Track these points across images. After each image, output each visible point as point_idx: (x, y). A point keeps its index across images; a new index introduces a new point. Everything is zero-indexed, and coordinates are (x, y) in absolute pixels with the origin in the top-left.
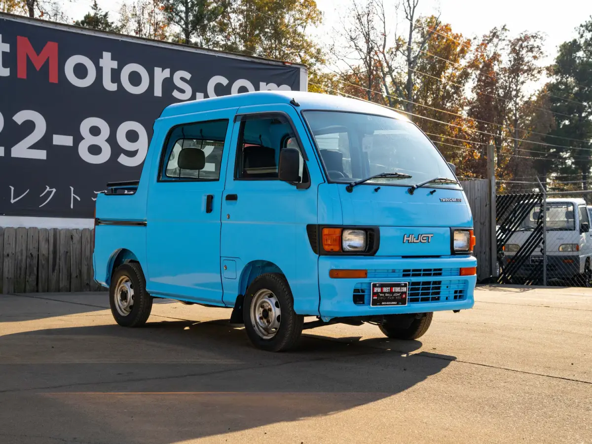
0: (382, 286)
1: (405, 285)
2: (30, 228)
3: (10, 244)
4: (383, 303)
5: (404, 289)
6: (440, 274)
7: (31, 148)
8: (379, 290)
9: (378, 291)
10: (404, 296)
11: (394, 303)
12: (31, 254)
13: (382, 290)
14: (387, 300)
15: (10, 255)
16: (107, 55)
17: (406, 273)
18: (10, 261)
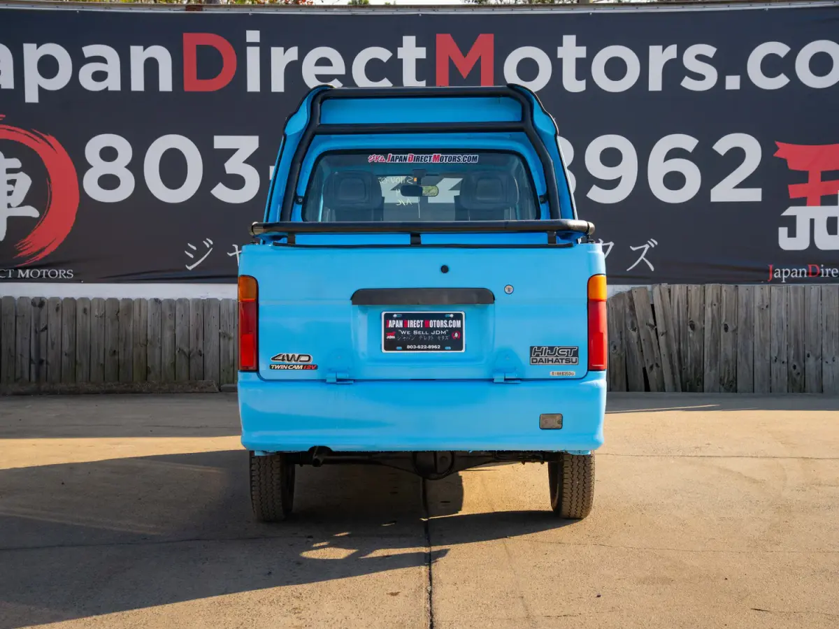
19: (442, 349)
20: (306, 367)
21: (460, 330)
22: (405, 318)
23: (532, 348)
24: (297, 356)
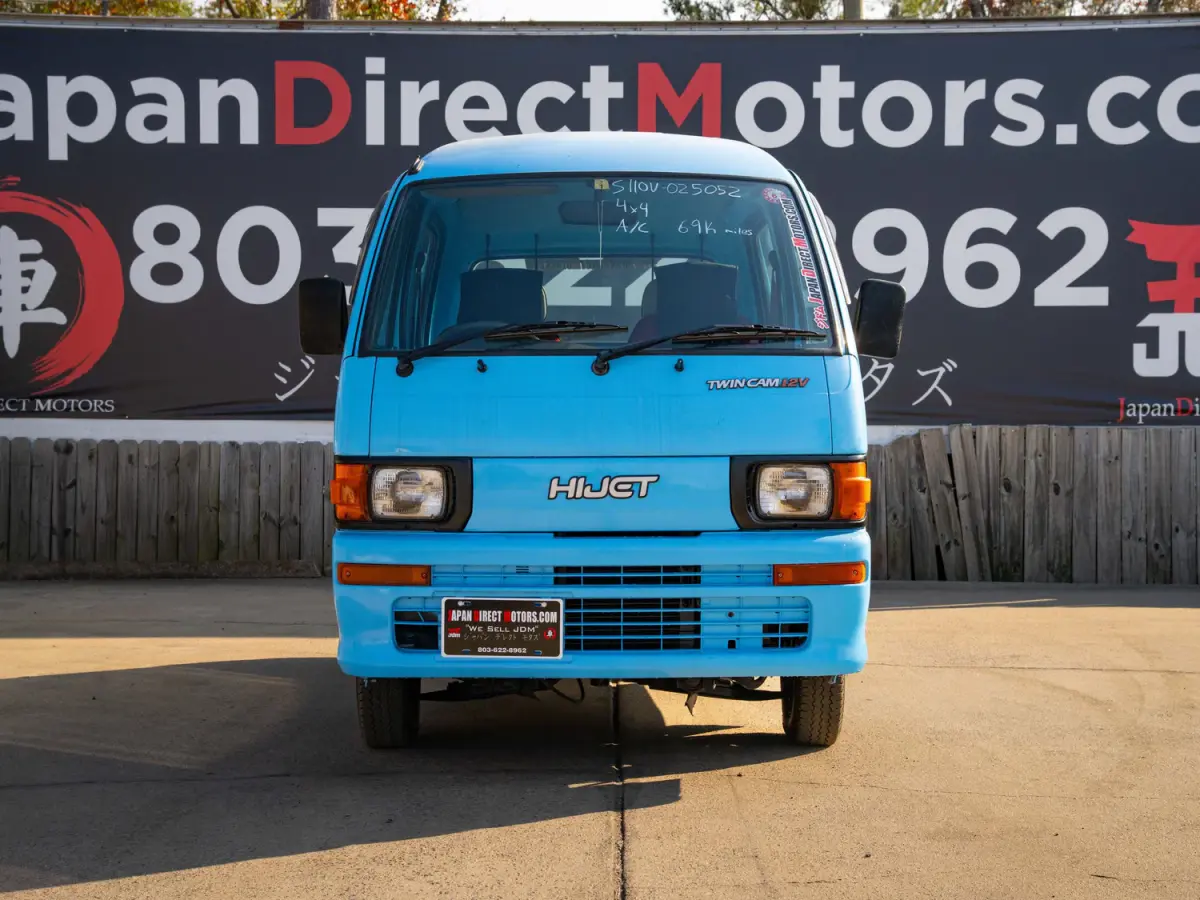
0: (475, 606)
1: (553, 607)
4: (480, 650)
5: (552, 617)
6: (696, 581)
8: (467, 616)
9: (464, 619)
10: (550, 634)
11: (519, 650)
13: (475, 616)
14: (492, 641)
17: (566, 576)
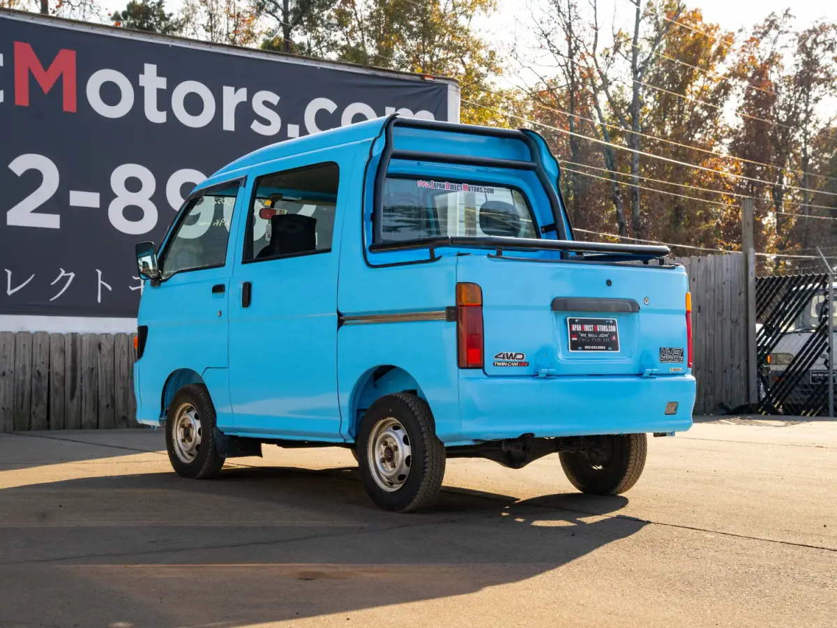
2: (36, 332)
3: (6, 357)
7: (36, 211)
12: (38, 371)
15: (7, 373)
16: (150, 69)
18: (7, 383)
19: (607, 349)
20: (521, 364)
21: (615, 333)
22: (582, 323)
23: (661, 349)
24: (514, 354)
